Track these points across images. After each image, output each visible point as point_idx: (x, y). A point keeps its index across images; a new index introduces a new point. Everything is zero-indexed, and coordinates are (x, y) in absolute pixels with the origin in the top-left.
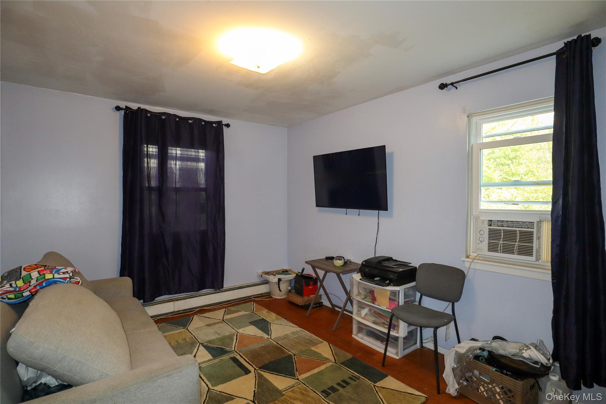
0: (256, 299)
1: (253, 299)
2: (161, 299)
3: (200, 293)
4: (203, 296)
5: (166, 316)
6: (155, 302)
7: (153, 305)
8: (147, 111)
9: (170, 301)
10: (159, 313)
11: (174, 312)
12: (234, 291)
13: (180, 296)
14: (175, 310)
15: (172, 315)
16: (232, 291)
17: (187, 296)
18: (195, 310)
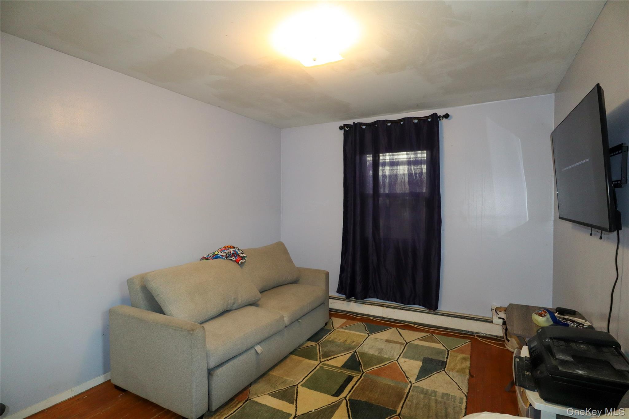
0: (478, 338)
1: (476, 337)
2: (373, 300)
3: (411, 307)
4: (414, 312)
5: (376, 319)
6: (365, 301)
7: (365, 304)
8: (361, 124)
9: (380, 306)
10: (370, 314)
11: (383, 318)
12: (452, 318)
13: (388, 303)
14: (384, 316)
15: (381, 320)
16: (449, 317)
17: (397, 306)
18: (403, 323)
